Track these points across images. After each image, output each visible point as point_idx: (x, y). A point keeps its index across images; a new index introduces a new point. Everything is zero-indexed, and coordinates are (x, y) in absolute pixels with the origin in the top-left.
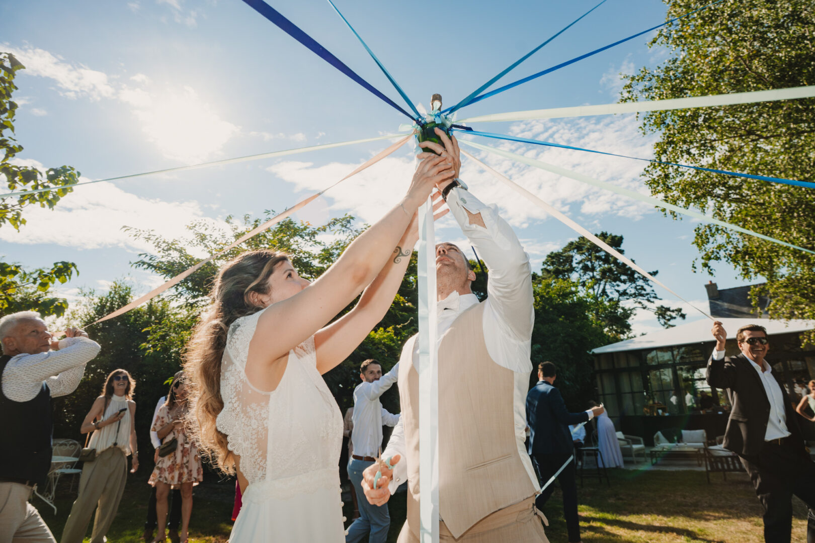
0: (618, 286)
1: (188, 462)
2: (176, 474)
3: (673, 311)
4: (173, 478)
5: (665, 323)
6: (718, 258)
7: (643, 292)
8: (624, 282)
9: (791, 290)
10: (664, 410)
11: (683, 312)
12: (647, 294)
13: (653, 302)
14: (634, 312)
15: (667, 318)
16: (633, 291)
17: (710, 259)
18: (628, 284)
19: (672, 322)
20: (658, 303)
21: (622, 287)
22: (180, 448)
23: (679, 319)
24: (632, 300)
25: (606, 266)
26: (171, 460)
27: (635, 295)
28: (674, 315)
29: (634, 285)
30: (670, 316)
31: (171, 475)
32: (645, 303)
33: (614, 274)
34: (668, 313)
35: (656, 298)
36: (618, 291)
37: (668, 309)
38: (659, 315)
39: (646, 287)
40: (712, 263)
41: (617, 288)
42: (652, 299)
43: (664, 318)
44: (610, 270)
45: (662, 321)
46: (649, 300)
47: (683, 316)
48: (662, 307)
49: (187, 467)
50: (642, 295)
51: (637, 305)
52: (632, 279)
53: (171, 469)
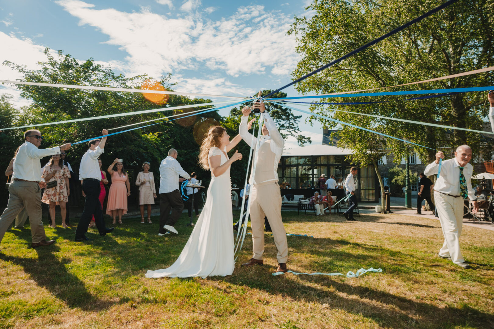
0: (280, 121)
1: (63, 192)
2: (57, 197)
3: (306, 139)
4: (56, 199)
5: (301, 144)
6: (316, 119)
7: (293, 126)
8: (283, 120)
9: (346, 135)
10: (289, 186)
11: (311, 140)
12: (295, 128)
13: (297, 132)
14: (287, 136)
15: (303, 142)
16: (288, 125)
17: (313, 118)
18: (286, 121)
19: (304, 144)
20: (299, 133)
21: (282, 122)
22: (58, 185)
23: (308, 143)
24: (286, 130)
25: (276, 109)
26: (54, 191)
27: (288, 128)
28: (306, 140)
29: (288, 122)
30: (304, 141)
31: (54, 198)
32: (293, 132)
33: (279, 115)
34: (304, 139)
35: (299, 130)
36: (280, 124)
37: (304, 137)
38: (299, 140)
39: (294, 124)
40: (313, 120)
41: (279, 122)
42: (297, 131)
43: (301, 142)
44: (277, 112)
45: (300, 143)
46: (295, 131)
47: (310, 142)
48: (301, 136)
49: (62, 194)
50: (292, 128)
51: (289, 133)
52: (288, 119)
53: (54, 195)
